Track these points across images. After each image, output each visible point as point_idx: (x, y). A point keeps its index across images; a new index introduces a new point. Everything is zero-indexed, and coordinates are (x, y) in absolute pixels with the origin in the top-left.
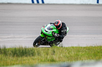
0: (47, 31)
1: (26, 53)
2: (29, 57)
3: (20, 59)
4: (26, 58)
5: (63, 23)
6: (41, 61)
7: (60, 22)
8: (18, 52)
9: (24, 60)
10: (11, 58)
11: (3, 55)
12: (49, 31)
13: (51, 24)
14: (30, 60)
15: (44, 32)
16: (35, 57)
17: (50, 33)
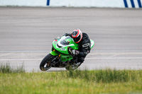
0: (60, 47)
1: (116, 78)
2: (119, 84)
3: (107, 85)
4: (116, 84)
5: (84, 34)
6: (137, 88)
7: (80, 33)
8: (104, 76)
9: (113, 87)
10: (95, 84)
11: (83, 80)
12: (64, 46)
13: (67, 35)
14: (122, 88)
15: (57, 48)
16: (128, 83)
17: (64, 48)
